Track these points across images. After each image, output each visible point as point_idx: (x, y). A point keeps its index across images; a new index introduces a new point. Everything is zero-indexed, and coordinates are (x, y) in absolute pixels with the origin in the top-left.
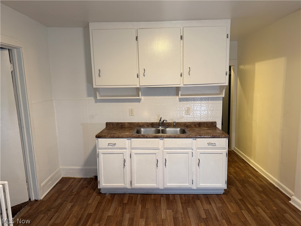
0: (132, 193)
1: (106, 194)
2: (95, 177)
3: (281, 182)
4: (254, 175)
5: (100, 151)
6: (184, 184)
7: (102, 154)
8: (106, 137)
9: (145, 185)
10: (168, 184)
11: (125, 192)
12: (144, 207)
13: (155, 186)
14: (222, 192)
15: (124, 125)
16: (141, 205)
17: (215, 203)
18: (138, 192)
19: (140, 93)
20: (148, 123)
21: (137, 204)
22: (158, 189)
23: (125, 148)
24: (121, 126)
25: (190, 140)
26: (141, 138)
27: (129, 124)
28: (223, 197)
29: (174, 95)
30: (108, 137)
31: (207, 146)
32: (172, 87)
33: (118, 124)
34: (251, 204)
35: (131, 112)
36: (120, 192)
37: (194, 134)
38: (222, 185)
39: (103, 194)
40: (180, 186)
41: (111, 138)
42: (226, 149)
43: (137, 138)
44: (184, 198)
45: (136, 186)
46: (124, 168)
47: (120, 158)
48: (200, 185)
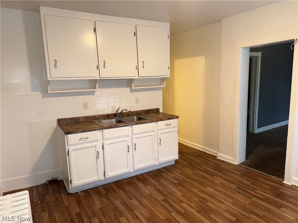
0: (103, 184)
1: (78, 192)
2: (48, 182)
3: (205, 146)
4: (183, 147)
5: (70, 148)
6: (149, 163)
7: (73, 150)
8: (77, 132)
9: (118, 172)
10: (137, 166)
11: (96, 185)
12: (124, 191)
13: (127, 170)
14: (174, 163)
15: (78, 120)
16: (121, 191)
17: (176, 171)
18: (109, 182)
19: (97, 85)
20: (104, 115)
21: (117, 191)
22: (129, 173)
23: (97, 141)
24: (76, 121)
25: (153, 124)
26: (113, 128)
27: (84, 118)
28: (177, 165)
29: (126, 87)
30: (80, 132)
31: (165, 127)
32: (125, 79)
33: (72, 119)
34: (197, 165)
35: (86, 106)
36: (91, 187)
37: (154, 119)
38: (176, 156)
39: (73, 193)
40: (147, 165)
41: (82, 132)
42: (177, 127)
43: (109, 128)
44: (151, 175)
45: (110, 175)
46: (97, 160)
47: (93, 151)
48: (162, 160)
